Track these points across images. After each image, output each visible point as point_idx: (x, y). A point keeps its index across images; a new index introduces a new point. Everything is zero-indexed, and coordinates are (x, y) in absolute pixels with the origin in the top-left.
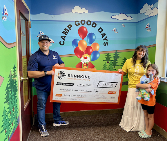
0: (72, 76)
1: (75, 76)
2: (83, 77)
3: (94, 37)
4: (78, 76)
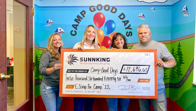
3: (113, 26)
4: (94, 60)
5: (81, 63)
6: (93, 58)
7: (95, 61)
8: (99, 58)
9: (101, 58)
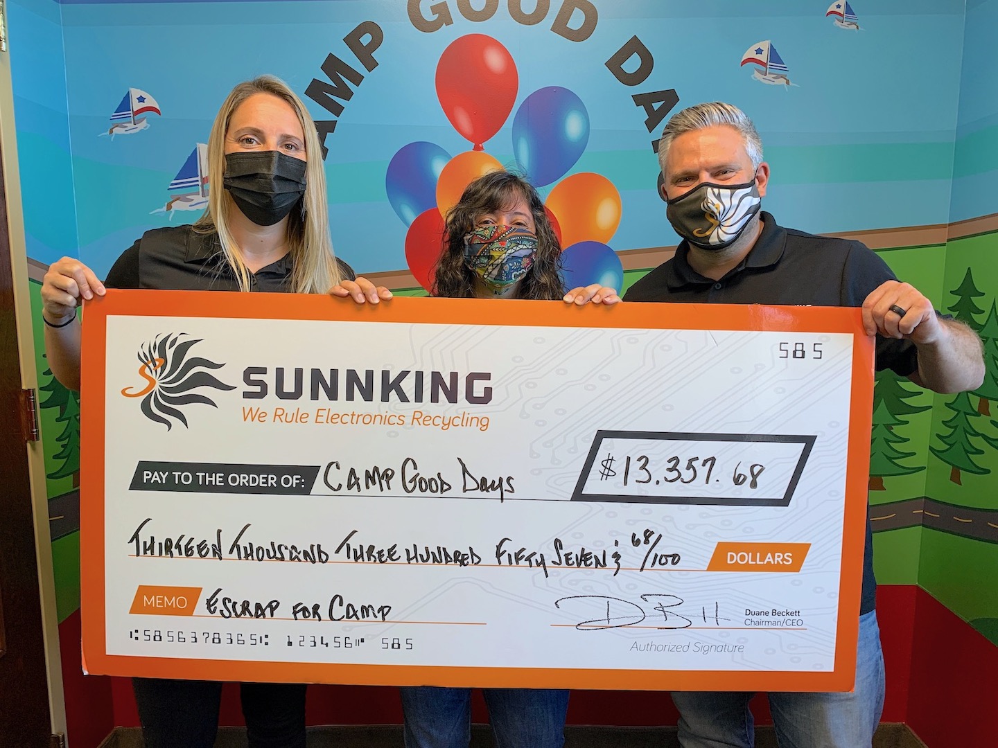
0: (289, 386)
1: (324, 384)
2: (410, 393)
3: (573, 126)
4: (359, 385)
5: (249, 415)
6: (352, 375)
7: (368, 396)
8: (404, 374)
9: (419, 375)
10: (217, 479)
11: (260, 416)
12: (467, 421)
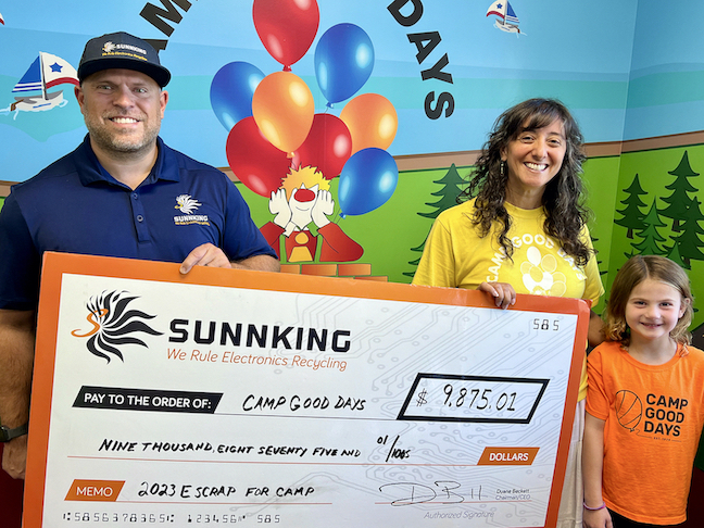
0: (204, 334)
1: (231, 334)
2: (293, 343)
3: (362, 56)
4: (257, 336)
5: (173, 354)
6: (252, 329)
7: (262, 343)
8: (289, 330)
9: (300, 331)
10: (144, 401)
11: (181, 355)
12: (331, 364)
